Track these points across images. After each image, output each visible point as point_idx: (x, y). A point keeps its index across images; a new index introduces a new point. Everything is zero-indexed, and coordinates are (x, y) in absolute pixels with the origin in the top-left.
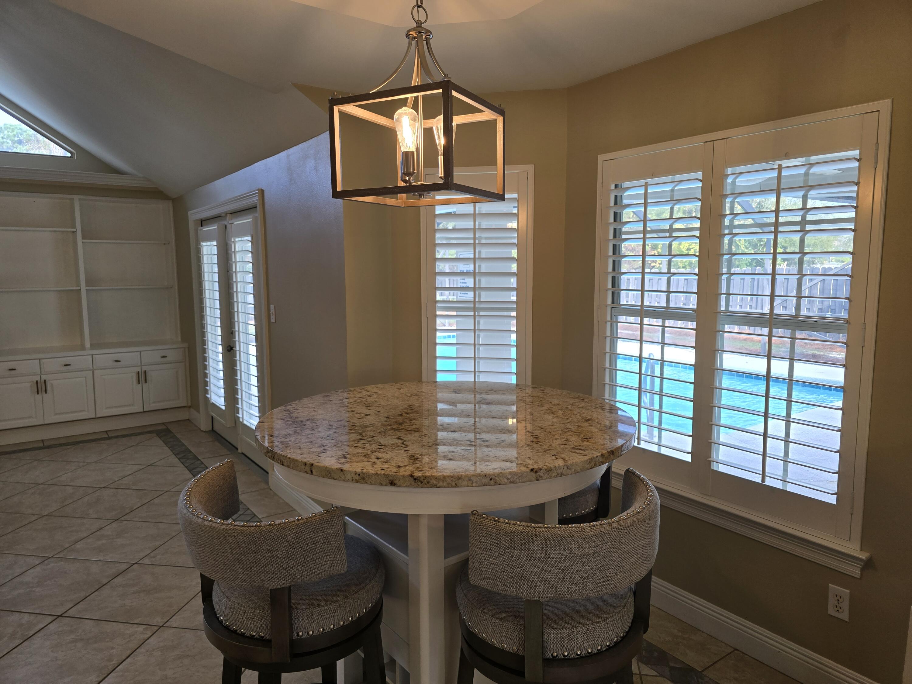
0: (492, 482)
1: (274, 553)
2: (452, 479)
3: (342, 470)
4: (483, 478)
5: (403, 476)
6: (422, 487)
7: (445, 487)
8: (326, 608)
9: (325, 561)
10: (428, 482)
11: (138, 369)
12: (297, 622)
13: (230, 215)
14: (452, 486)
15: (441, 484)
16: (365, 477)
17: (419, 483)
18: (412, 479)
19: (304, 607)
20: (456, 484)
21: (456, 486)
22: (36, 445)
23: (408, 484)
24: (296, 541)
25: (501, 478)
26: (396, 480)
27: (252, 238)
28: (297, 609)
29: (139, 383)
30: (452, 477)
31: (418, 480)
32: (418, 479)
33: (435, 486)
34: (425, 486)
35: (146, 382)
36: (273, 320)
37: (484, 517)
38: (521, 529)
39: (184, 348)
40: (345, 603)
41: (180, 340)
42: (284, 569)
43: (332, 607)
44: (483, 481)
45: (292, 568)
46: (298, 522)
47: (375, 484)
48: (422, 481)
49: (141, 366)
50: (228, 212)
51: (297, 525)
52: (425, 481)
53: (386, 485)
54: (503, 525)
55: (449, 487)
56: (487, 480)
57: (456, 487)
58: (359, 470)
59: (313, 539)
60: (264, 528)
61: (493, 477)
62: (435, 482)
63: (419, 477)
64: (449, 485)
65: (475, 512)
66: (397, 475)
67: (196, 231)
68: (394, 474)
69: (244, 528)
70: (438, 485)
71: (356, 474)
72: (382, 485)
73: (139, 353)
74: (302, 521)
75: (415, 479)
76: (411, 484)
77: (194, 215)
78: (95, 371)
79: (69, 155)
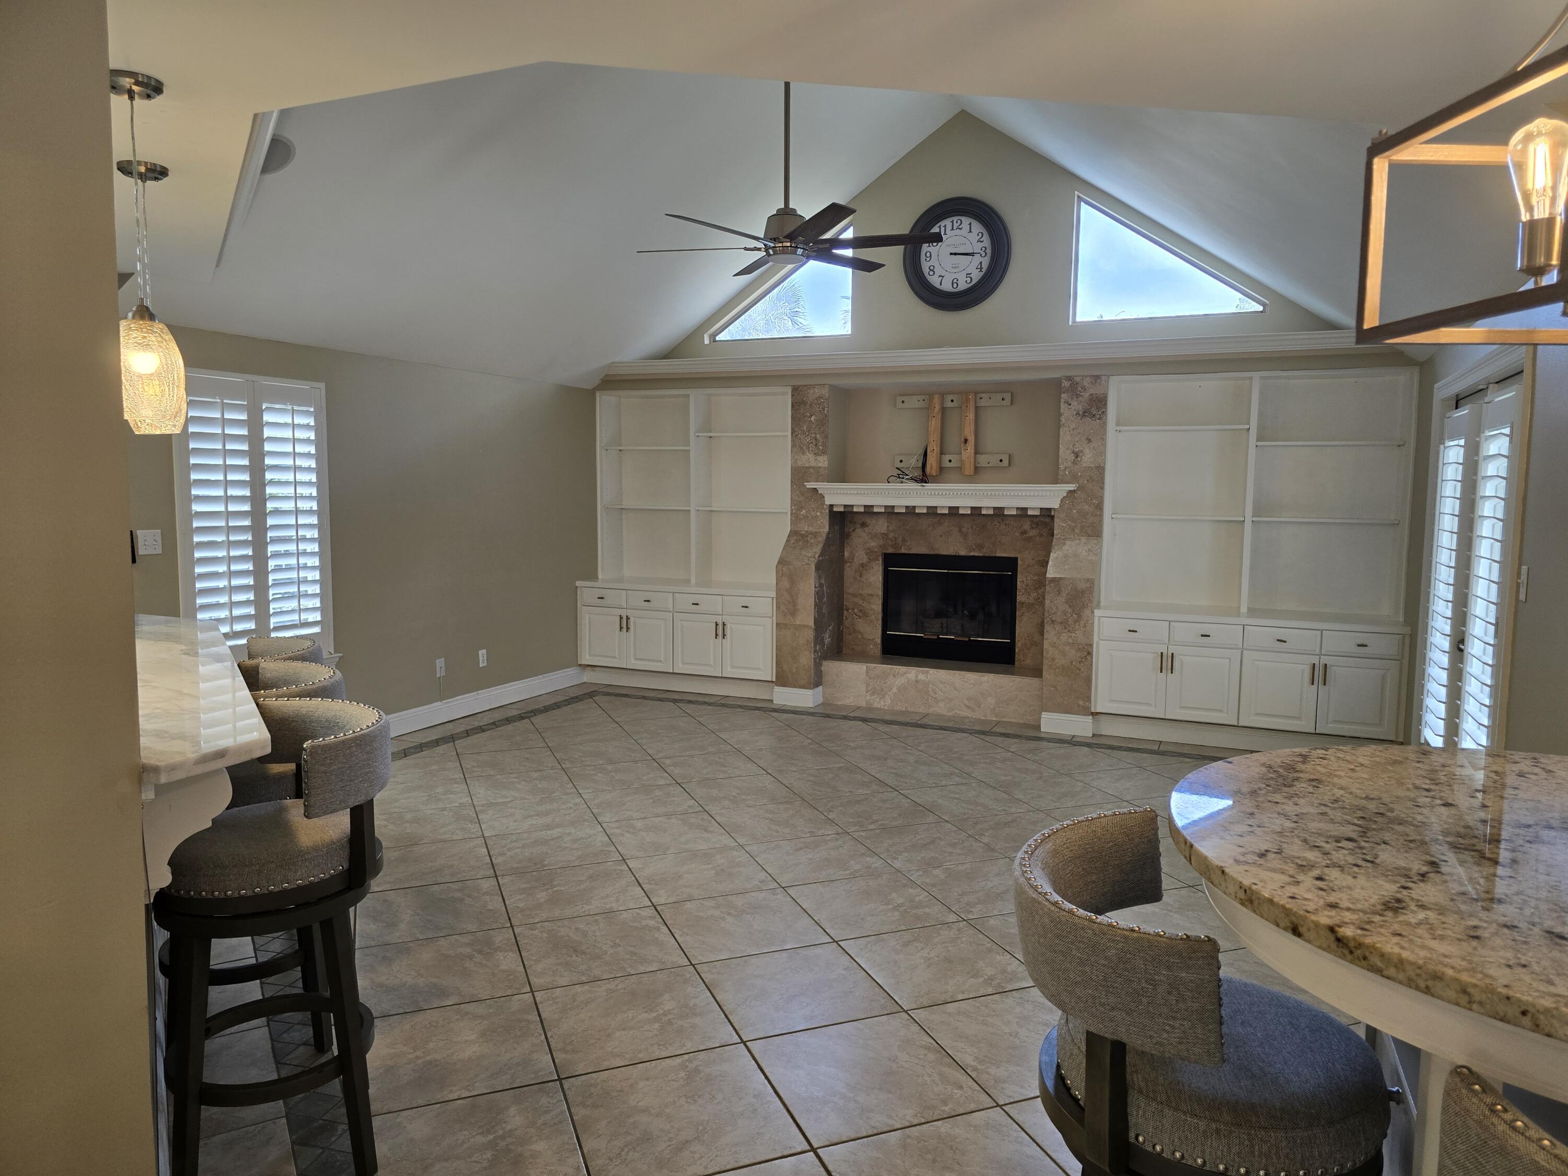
0: (1526, 1021)
1: (1087, 969)
2: (1419, 971)
3: (1223, 872)
4: (1500, 1000)
5: (1317, 925)
6: (1351, 962)
7: (1401, 983)
8: (1189, 1119)
9: (1173, 1027)
10: (1365, 958)
11: (1315, 660)
12: (1135, 1113)
13: (1496, 385)
14: (1417, 988)
15: (1392, 971)
16: (1253, 897)
17: (1346, 952)
18: (1332, 938)
19: (1151, 1095)
20: (1427, 987)
21: (1427, 991)
22: (1149, 747)
23: (1325, 945)
24: (1121, 966)
25: (1554, 1022)
26: (1302, 926)
27: (1512, 431)
28: (1140, 1092)
29: (1313, 684)
30: (1420, 968)
31: (1343, 943)
32: (1345, 941)
33: (1378, 971)
34: (1357, 961)
35: (1325, 684)
36: (1522, 597)
37: (1473, 1091)
38: (1541, 1158)
39: (1404, 635)
40: (1231, 1132)
41: (1401, 619)
42: (1103, 1005)
43: (1202, 1125)
44: (1501, 1008)
45: (1113, 1009)
46: (1127, 933)
47: (1267, 920)
48: (1353, 949)
49: (1320, 655)
50: (1492, 381)
51: (1126, 937)
52: (1359, 952)
53: (1285, 929)
54: (1502, 1127)
55: (1410, 987)
56: (1513, 1012)
57: (1426, 993)
58: (1246, 882)
59: (1150, 974)
60: (1077, 920)
61: (1531, 1009)
62: (1379, 964)
63: (1347, 938)
64: (1410, 983)
65: (1464, 1070)
66: (1306, 917)
67: (1443, 417)
68: (1302, 912)
69: (1053, 908)
70: (1386, 973)
71: (1241, 887)
72: (1278, 925)
73: (1320, 632)
74: (1135, 935)
75: (1338, 940)
76: (1329, 947)
77: (1445, 388)
78: (1245, 652)
79: (1261, 308)
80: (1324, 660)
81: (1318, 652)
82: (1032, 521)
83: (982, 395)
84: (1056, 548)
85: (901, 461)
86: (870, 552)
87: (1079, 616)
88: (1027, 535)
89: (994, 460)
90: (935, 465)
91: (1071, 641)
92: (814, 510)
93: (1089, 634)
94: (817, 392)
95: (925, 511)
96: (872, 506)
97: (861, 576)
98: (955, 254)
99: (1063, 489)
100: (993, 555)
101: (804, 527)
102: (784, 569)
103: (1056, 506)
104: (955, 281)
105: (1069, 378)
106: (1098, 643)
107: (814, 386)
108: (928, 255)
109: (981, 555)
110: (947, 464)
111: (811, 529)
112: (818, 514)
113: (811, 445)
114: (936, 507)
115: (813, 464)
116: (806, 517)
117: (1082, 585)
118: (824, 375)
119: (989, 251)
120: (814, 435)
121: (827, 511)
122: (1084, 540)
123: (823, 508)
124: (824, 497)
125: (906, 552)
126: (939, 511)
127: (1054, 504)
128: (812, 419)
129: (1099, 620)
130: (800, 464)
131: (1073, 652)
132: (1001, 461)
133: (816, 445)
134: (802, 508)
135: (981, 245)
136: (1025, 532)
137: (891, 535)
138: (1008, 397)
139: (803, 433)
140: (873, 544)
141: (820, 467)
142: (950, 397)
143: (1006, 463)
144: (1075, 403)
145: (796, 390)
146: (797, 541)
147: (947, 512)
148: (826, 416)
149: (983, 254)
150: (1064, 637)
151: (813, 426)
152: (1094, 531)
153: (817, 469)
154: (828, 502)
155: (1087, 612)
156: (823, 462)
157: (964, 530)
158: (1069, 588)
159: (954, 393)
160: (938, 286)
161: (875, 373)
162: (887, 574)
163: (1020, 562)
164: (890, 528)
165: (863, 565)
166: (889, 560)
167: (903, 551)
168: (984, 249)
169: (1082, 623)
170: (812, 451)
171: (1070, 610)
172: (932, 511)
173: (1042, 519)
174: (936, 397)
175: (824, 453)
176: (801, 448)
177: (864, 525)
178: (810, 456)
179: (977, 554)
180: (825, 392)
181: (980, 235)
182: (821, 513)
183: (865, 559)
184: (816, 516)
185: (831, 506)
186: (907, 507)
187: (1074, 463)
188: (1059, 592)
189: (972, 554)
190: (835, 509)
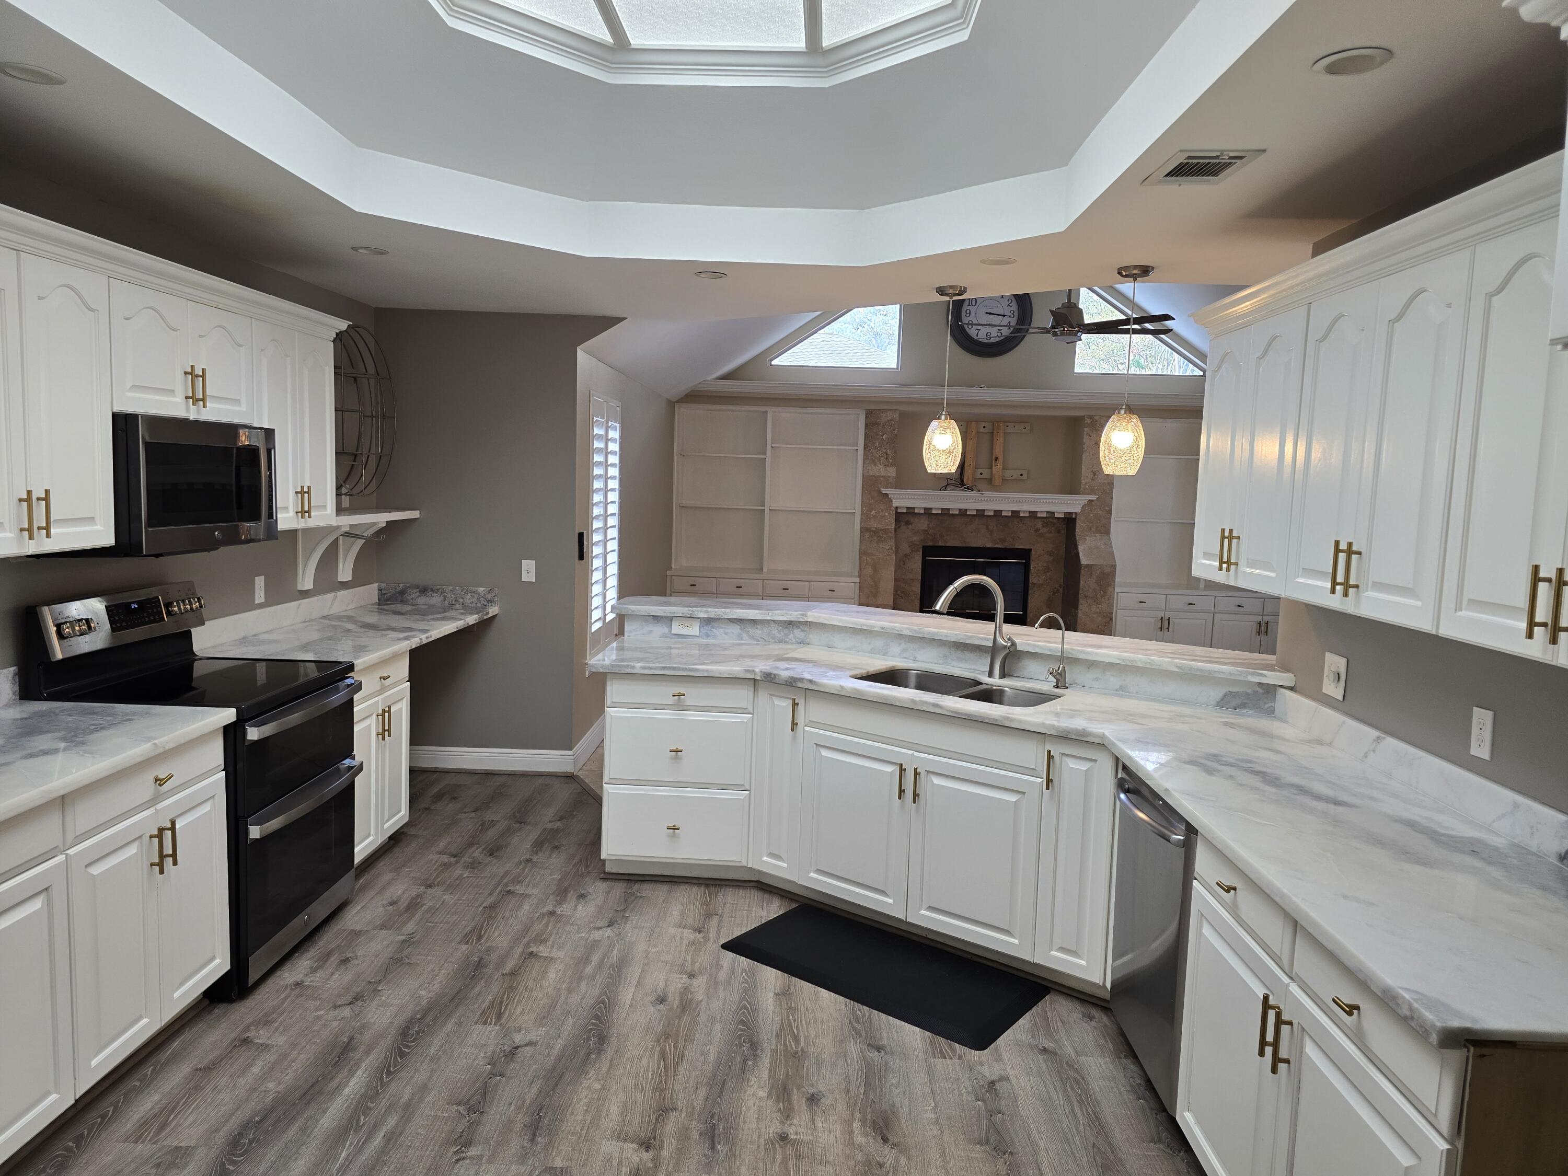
11: (1259, 619)
29: (1259, 635)
35: (1266, 635)
73: (1263, 599)
78: (1216, 615)
79: (1202, 373)
80: (1266, 619)
81: (1261, 614)
82: (1044, 522)
83: (1008, 424)
84: (1081, 542)
85: (981, 474)
86: (912, 545)
87: (1105, 593)
88: (1040, 532)
89: (1016, 474)
90: (971, 477)
91: (1098, 610)
92: (882, 511)
93: (1111, 605)
94: (889, 416)
95: (974, 513)
96: (931, 509)
97: (904, 564)
98: (990, 314)
99: (1084, 499)
100: (1013, 547)
101: (874, 525)
102: (868, 559)
103: (1078, 511)
104: (989, 334)
105: (1091, 417)
106: (1116, 612)
107: (886, 411)
108: (968, 312)
109: (1003, 547)
110: (980, 477)
111: (880, 526)
112: (886, 514)
113: (882, 458)
114: (984, 510)
115: (883, 474)
116: (875, 517)
117: (1108, 570)
118: (891, 403)
119: (1016, 314)
120: (885, 451)
121: (894, 512)
122: (1098, 536)
123: (891, 510)
124: (892, 501)
125: (943, 545)
126: (986, 513)
127: (1077, 509)
128: (884, 437)
129: (1117, 595)
130: (871, 473)
131: (1100, 619)
132: (1021, 475)
133: (887, 458)
134: (872, 509)
135: (1011, 308)
136: (1037, 530)
137: (931, 532)
138: (1028, 426)
139: (876, 448)
140: (915, 538)
141: (889, 477)
142: (984, 424)
143: (1025, 476)
144: (1094, 436)
145: (869, 413)
146: (872, 536)
147: (992, 514)
148: (896, 435)
149: (1012, 316)
150: (1094, 608)
151: (885, 443)
152: (1104, 530)
153: (886, 478)
154: (895, 505)
155: (1110, 589)
156: (892, 472)
157: (991, 528)
158: (1098, 572)
159: (986, 422)
160: (974, 336)
161: (929, 403)
162: (924, 562)
163: (1033, 552)
164: (930, 526)
165: (906, 555)
166: (927, 551)
167: (940, 544)
168: (1012, 312)
169: (1107, 597)
170: (883, 463)
171: (1098, 588)
172: (963, 513)
173: (1051, 520)
174: (974, 424)
175: (892, 465)
176: (874, 461)
177: (908, 523)
178: (882, 468)
179: (1000, 547)
180: (896, 416)
181: (1010, 301)
182: (889, 513)
183: (908, 551)
184: (884, 516)
185: (897, 508)
186: (960, 510)
187: (1092, 479)
188: (1091, 575)
189: (997, 546)
190: (899, 511)
